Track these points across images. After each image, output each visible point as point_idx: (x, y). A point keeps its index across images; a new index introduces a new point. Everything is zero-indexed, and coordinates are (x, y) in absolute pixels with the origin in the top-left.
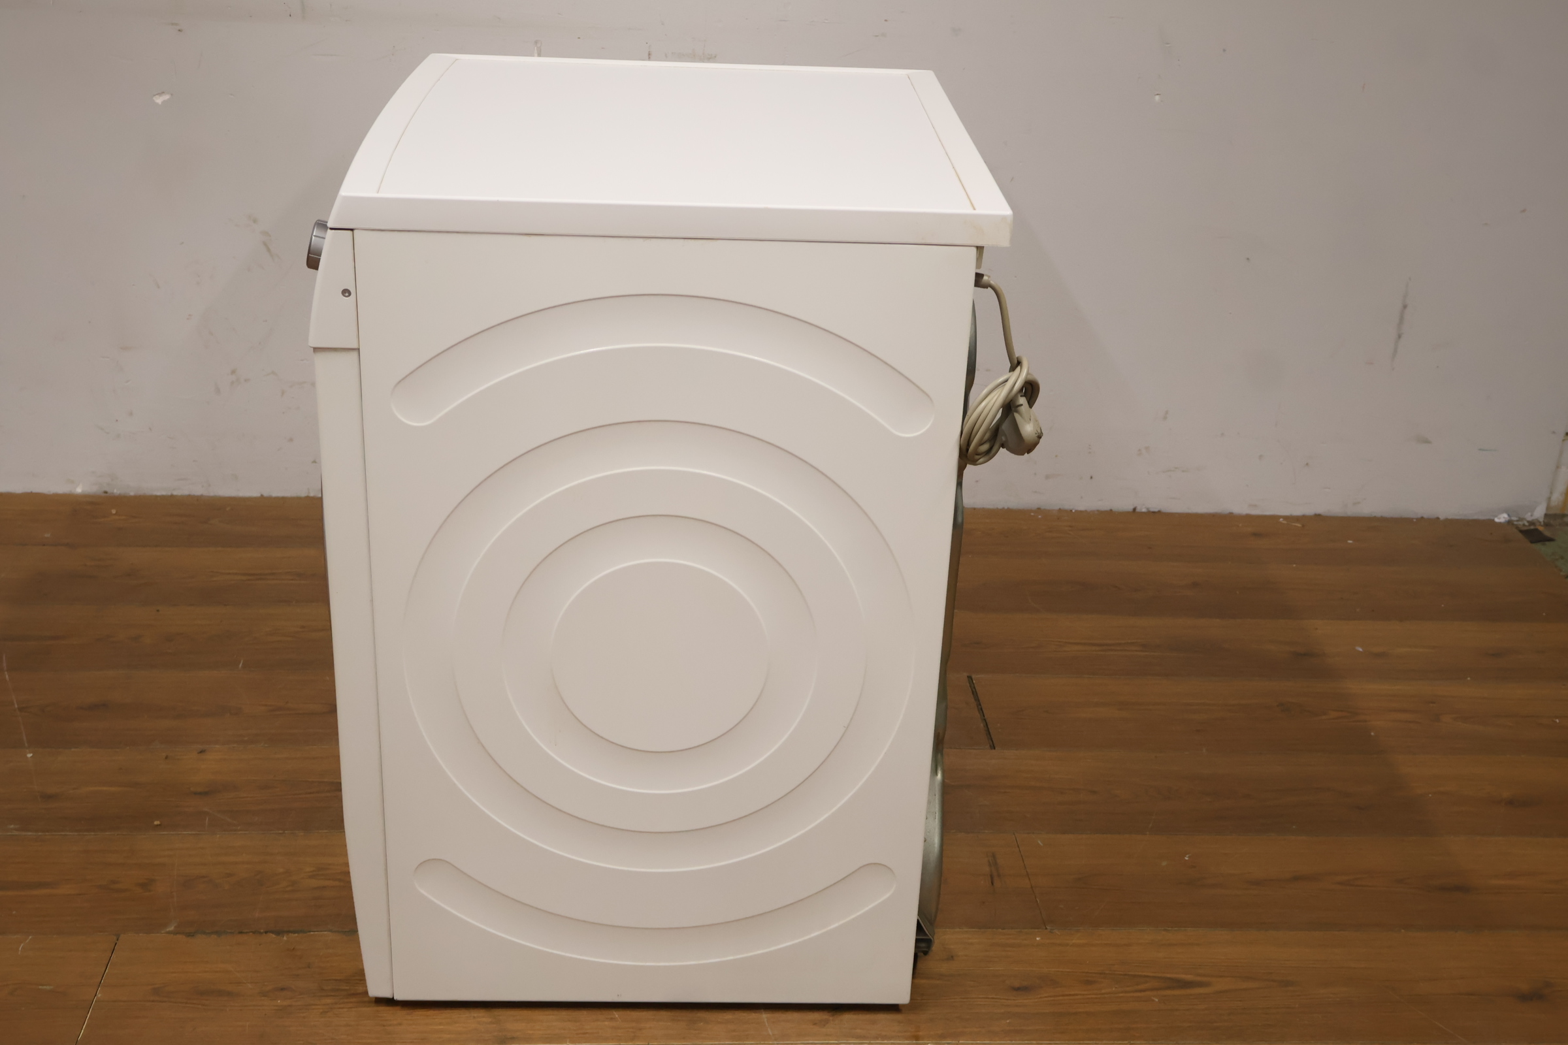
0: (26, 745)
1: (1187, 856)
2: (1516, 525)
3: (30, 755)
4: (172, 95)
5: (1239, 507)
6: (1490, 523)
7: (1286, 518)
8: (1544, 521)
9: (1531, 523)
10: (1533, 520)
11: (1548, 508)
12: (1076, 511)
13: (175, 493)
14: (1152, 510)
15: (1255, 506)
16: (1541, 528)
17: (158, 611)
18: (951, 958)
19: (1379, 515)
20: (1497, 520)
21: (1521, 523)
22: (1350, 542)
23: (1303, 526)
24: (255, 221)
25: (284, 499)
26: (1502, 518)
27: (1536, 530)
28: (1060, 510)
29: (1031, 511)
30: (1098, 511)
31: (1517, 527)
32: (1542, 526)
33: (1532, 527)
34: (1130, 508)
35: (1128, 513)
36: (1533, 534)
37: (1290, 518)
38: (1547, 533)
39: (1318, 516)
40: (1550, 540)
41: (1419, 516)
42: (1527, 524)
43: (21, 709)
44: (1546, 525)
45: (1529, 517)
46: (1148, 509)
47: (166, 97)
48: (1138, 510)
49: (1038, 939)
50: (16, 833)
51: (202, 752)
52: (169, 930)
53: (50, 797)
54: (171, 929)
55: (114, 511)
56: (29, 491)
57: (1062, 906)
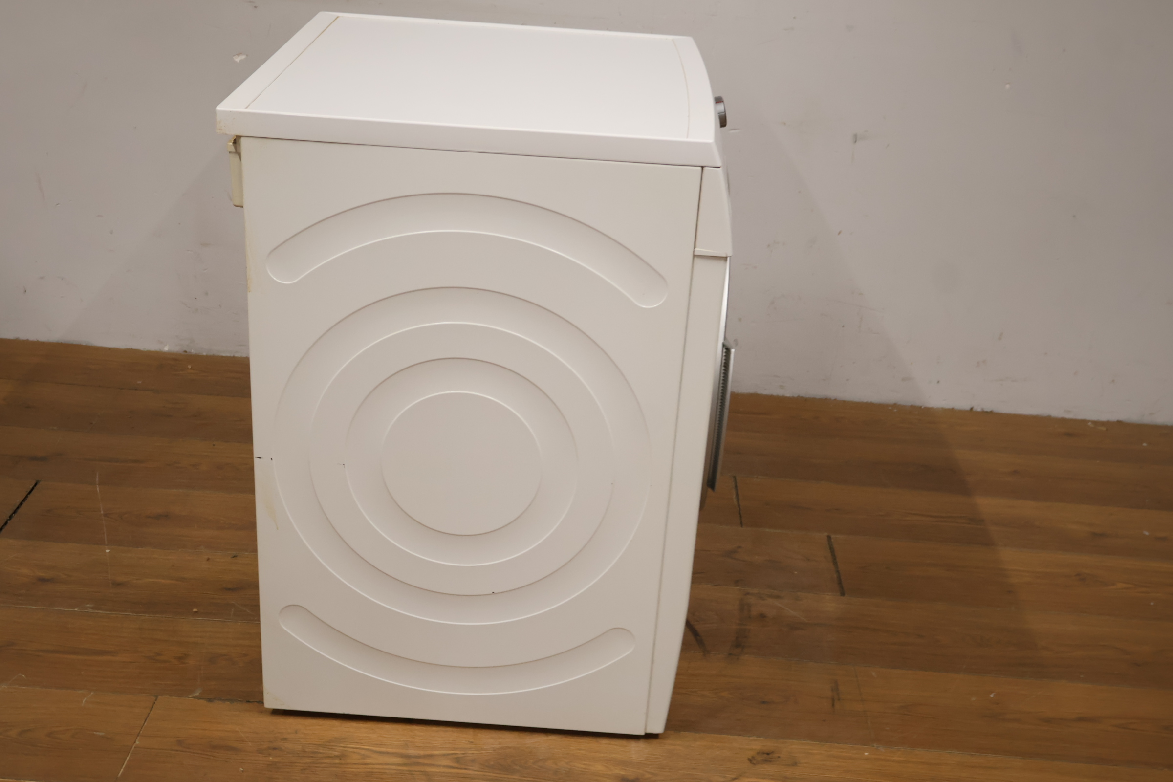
0: (106, 543)
1: (993, 694)
3: (107, 551)
4: (247, 55)
5: (1057, 412)
7: (1093, 422)
12: (925, 408)
13: (236, 355)
14: (986, 410)
15: (1069, 411)
17: (214, 445)
18: (795, 764)
19: (1169, 424)
22: (1145, 444)
23: (1107, 430)
28: (912, 406)
29: (887, 406)
30: (943, 408)
34: (968, 408)
35: (966, 412)
37: (1095, 423)
39: (1119, 423)
43: (105, 515)
46: (982, 409)
47: (243, 57)
48: (975, 409)
49: (866, 754)
50: (91, 611)
51: (234, 557)
52: (194, 695)
53: (119, 585)
54: (197, 694)
55: (190, 367)
56: (130, 348)
57: (888, 728)
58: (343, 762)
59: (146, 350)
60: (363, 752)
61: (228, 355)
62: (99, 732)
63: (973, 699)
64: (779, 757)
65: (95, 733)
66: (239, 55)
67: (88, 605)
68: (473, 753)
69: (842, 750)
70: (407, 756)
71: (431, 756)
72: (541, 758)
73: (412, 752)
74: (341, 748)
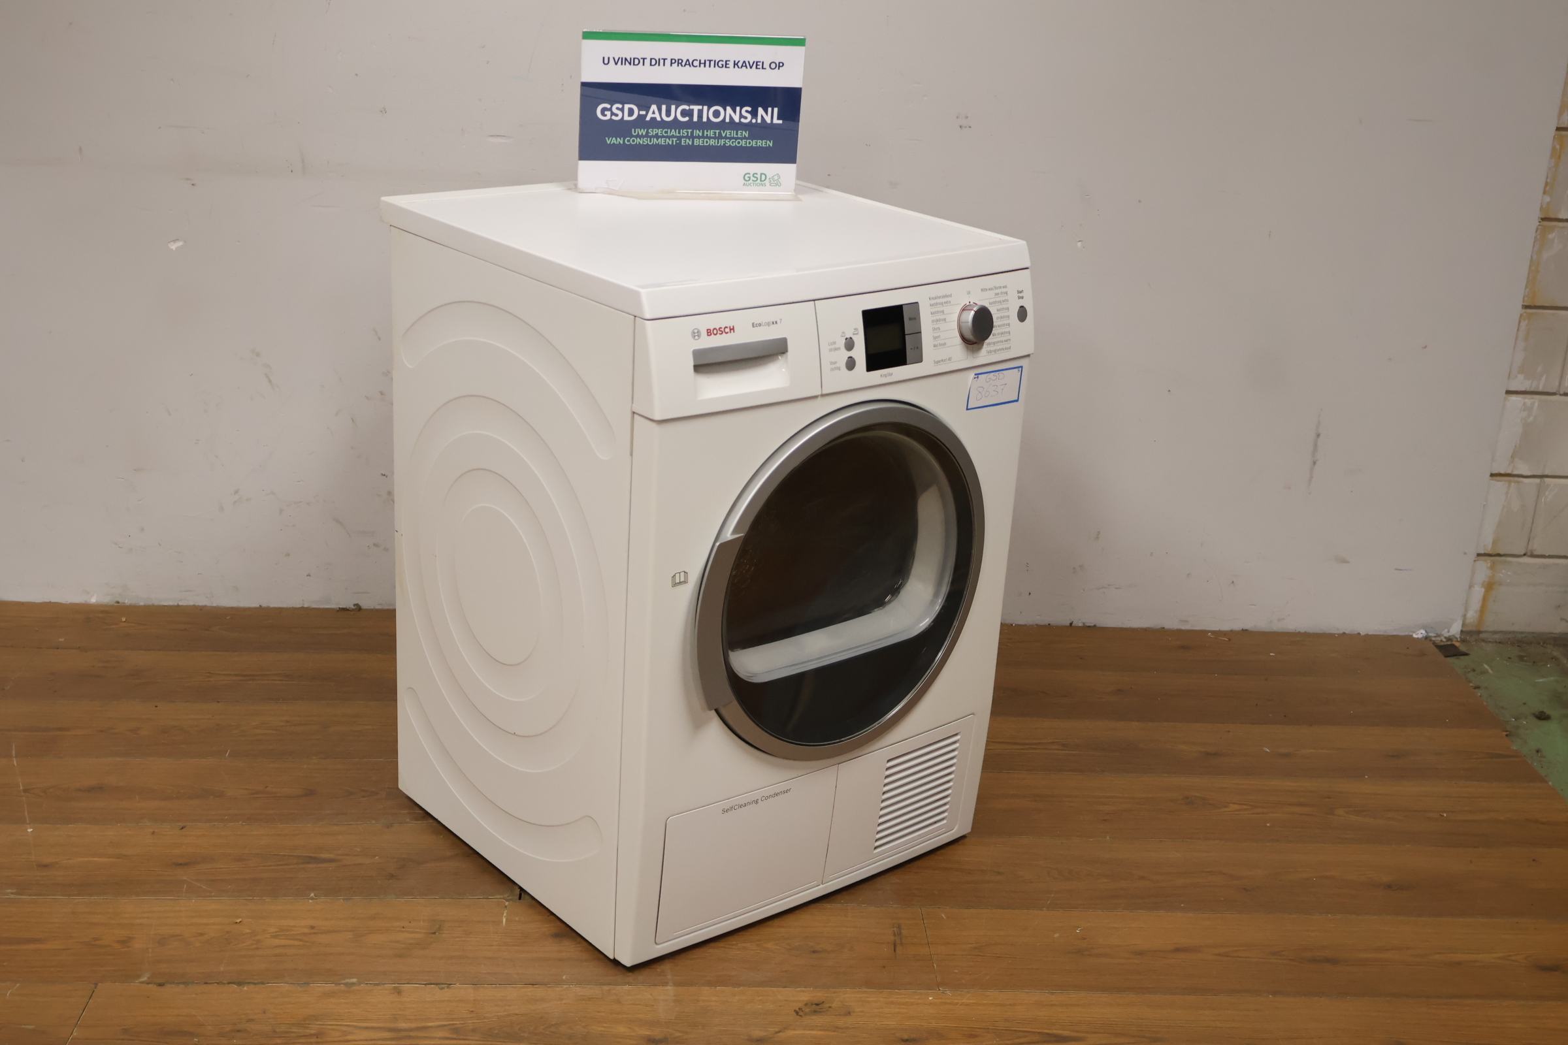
0: (28, 822)
1: (1080, 929)
2: (1434, 641)
3: (30, 830)
4: (185, 242)
5: (1171, 623)
6: (1408, 639)
7: (1213, 632)
8: (1460, 638)
9: (1449, 639)
10: (1450, 636)
11: (1463, 625)
14: (1086, 625)
15: (1186, 621)
16: (1457, 644)
17: (156, 707)
19: (1302, 631)
20: (1415, 636)
21: (1439, 639)
22: (1272, 654)
23: (1230, 640)
24: (258, 355)
25: (280, 610)
26: (1420, 634)
27: (1453, 646)
30: (1037, 625)
31: (1434, 643)
32: (1457, 641)
33: (1449, 643)
34: (1066, 623)
35: (1066, 626)
36: (1449, 649)
37: (1218, 633)
38: (1463, 648)
39: (1245, 631)
40: (1466, 654)
41: (1341, 632)
42: (1444, 640)
43: (25, 791)
44: (1463, 641)
45: (1446, 634)
46: (1084, 624)
47: (180, 244)
48: (1073, 625)
49: (930, 998)
50: (12, 896)
51: (182, 828)
52: (142, 980)
53: (46, 866)
54: (145, 979)
55: (124, 619)
56: (48, 601)
57: (956, 971)
58: (319, 1040)
59: (68, 603)
60: (344, 1028)
61: (171, 603)
62: (26, 1025)
63: (1056, 935)
64: (830, 1007)
65: (23, 1026)
66: (175, 241)
67: (9, 891)
68: (473, 1023)
69: (903, 996)
70: (398, 1030)
71: (425, 1028)
72: (553, 1023)
73: (403, 1025)
74: (318, 1026)
